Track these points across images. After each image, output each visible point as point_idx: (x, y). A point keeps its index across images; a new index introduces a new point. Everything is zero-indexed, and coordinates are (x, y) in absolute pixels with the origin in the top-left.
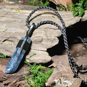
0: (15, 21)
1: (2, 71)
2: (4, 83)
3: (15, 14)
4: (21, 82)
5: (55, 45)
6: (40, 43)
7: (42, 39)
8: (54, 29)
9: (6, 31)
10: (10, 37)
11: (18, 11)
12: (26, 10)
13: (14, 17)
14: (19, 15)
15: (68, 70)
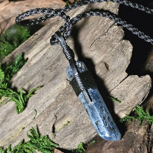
5: (131, 53)
6: (108, 73)
7: (106, 64)
9: (38, 114)
10: (57, 113)
14: (25, 75)
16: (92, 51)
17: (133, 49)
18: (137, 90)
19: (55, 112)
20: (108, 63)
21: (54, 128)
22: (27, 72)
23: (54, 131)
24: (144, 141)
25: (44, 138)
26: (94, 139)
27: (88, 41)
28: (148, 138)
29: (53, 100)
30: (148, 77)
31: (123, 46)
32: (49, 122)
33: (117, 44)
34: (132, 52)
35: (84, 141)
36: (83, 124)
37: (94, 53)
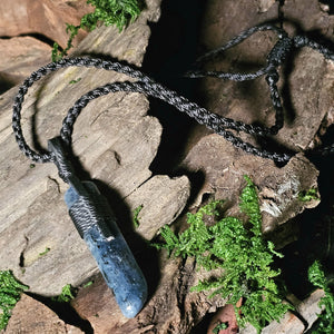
1: (116, 327)
4: (187, 300)
5: (159, 138)
6: (121, 169)
7: (116, 154)
10: (29, 234)
15: (248, 166)
16: (94, 132)
17: (163, 131)
18: (166, 200)
19: (26, 231)
20: (120, 153)
21: (22, 258)
23: (22, 264)
24: (172, 285)
25: (4, 275)
26: (89, 279)
27: (89, 115)
28: (180, 280)
29: (24, 211)
30: (185, 179)
31: (146, 125)
32: (16, 248)
33: (136, 122)
34: (162, 137)
35: (73, 282)
36: (73, 254)
37: (97, 135)
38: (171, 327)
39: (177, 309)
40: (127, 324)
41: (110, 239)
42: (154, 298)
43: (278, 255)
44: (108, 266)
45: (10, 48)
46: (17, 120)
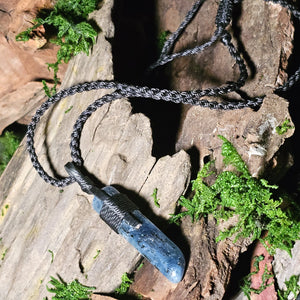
0: (34, 221)
1: (170, 294)
2: (208, 294)
3: (10, 219)
5: (150, 129)
6: (129, 166)
7: (120, 156)
8: (105, 116)
9: (55, 254)
10: (79, 245)
11: (5, 211)
12: (10, 187)
13: (22, 222)
14: (21, 207)
15: (231, 120)
16: (98, 144)
17: (151, 121)
18: (173, 177)
19: (75, 244)
20: (126, 154)
21: (81, 267)
22: (24, 203)
24: (202, 243)
25: (72, 285)
26: (140, 262)
27: (88, 133)
28: (208, 236)
29: (68, 229)
30: (183, 153)
31: (135, 123)
32: (72, 261)
33: (126, 124)
34: (151, 126)
35: (127, 270)
36: (118, 248)
37: (101, 146)
38: (211, 278)
39: (212, 261)
40: (177, 288)
41: (138, 227)
42: (192, 259)
43: (273, 187)
44: (145, 249)
45: (20, 97)
46: (35, 160)
